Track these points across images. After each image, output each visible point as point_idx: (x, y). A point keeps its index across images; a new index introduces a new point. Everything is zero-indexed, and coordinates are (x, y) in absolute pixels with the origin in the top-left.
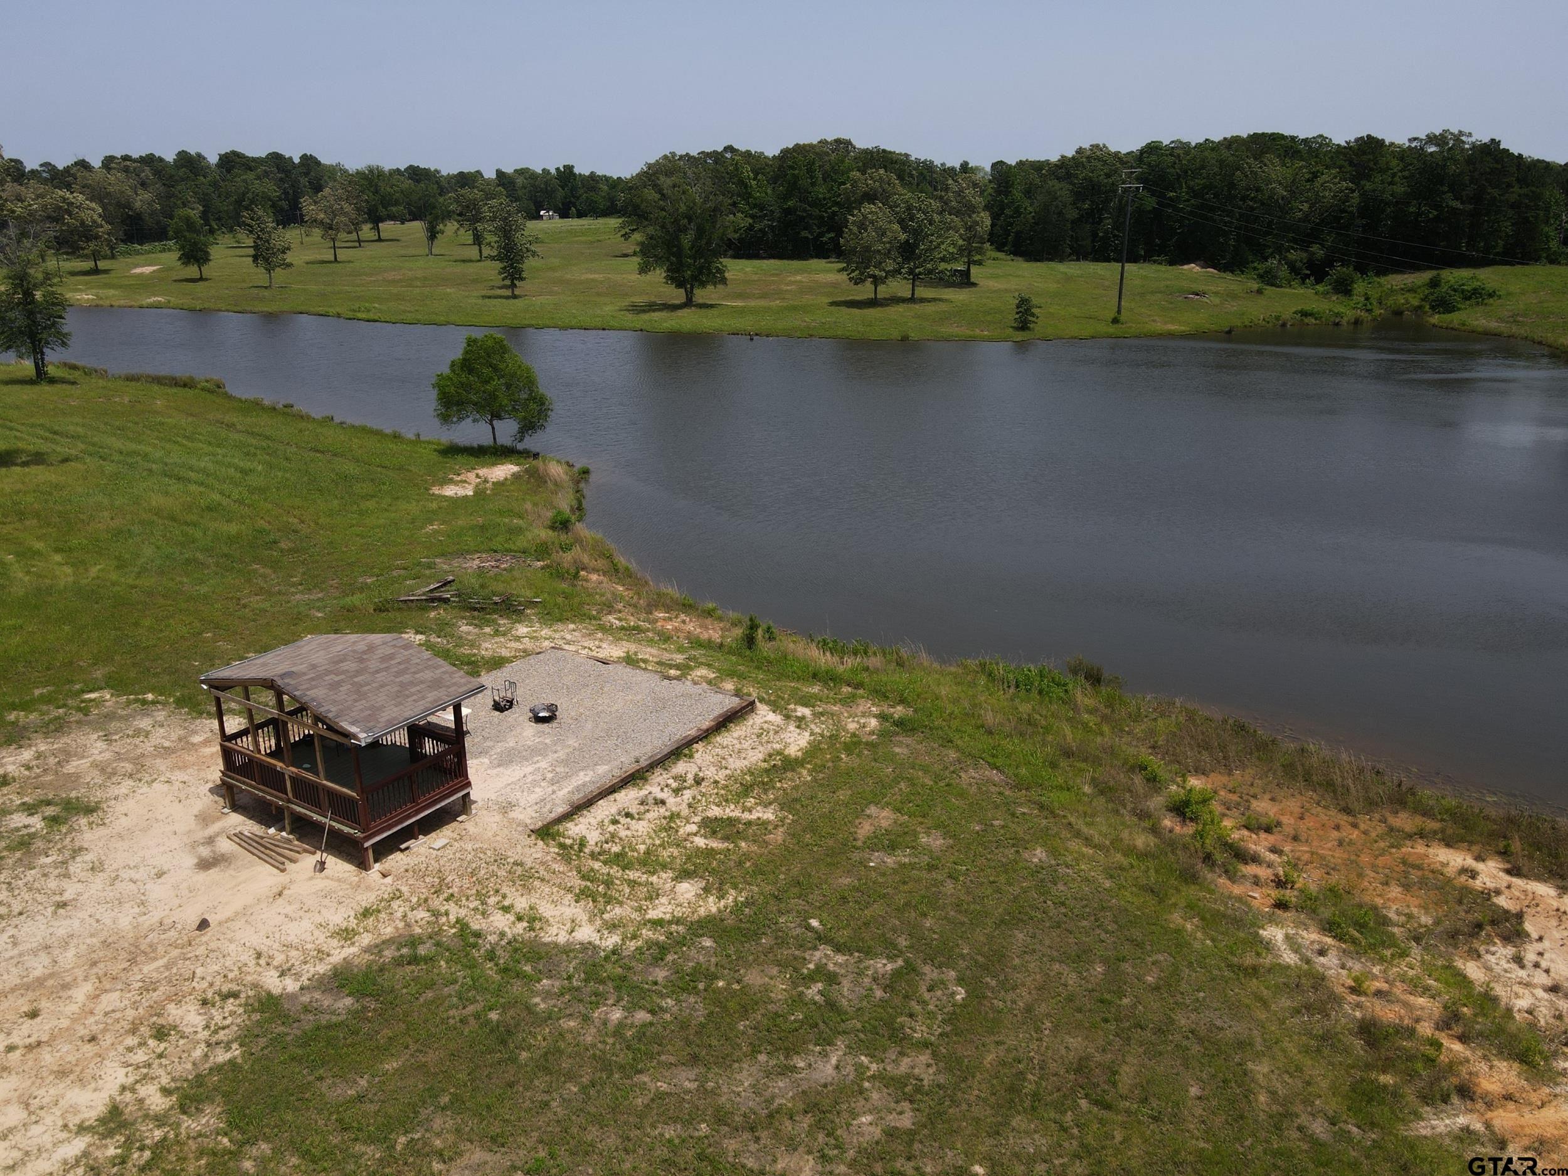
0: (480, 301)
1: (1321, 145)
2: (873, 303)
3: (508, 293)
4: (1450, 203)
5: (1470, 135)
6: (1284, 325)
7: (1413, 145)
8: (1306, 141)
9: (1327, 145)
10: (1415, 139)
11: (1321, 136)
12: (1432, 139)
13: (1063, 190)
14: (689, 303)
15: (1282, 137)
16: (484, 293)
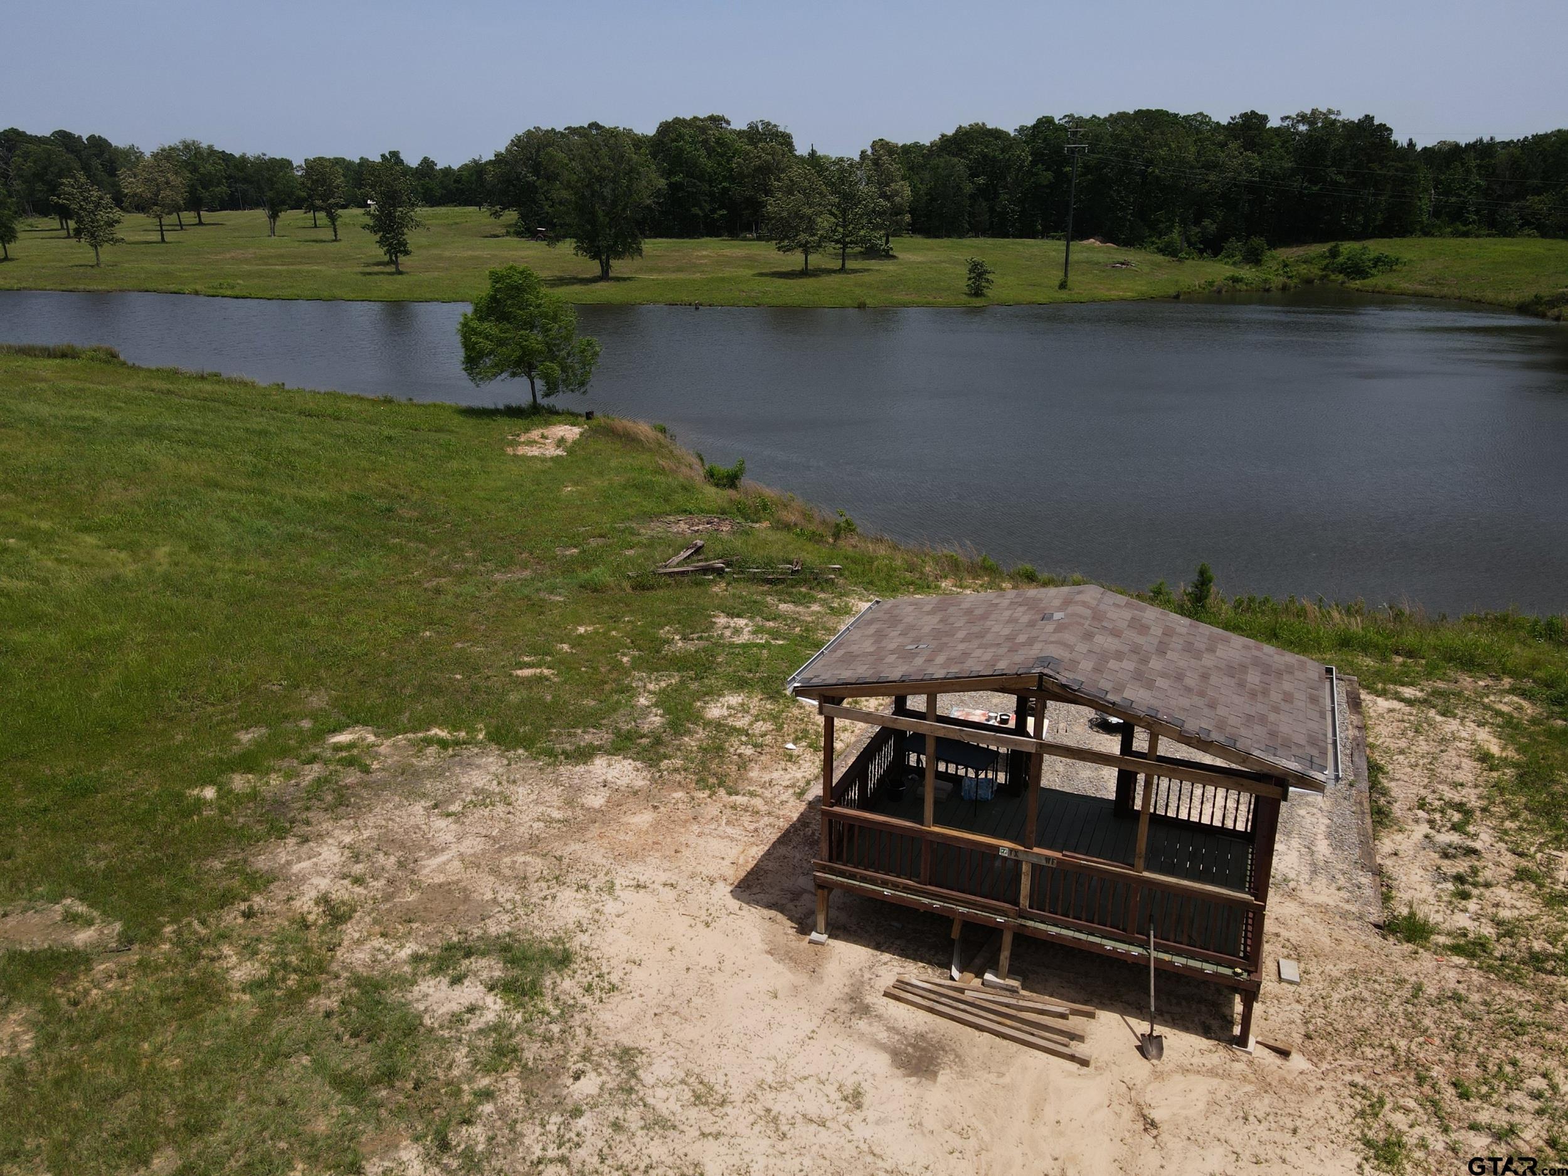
0: (360, 277)
1: (1201, 123)
2: (805, 273)
3: (392, 269)
4: (1334, 177)
5: (1339, 113)
6: (1219, 292)
7: (1285, 124)
8: (1186, 118)
9: (1208, 124)
10: (1287, 118)
11: (1201, 114)
12: (1303, 118)
13: (960, 165)
14: (604, 276)
15: (1166, 113)
16: (360, 269)
